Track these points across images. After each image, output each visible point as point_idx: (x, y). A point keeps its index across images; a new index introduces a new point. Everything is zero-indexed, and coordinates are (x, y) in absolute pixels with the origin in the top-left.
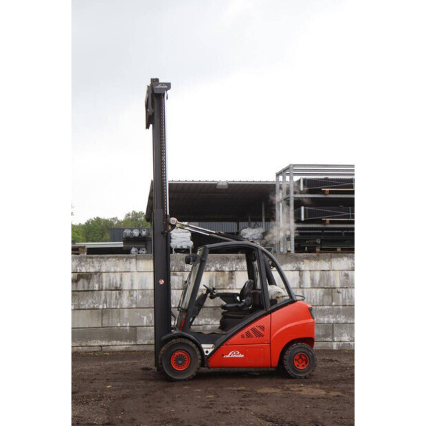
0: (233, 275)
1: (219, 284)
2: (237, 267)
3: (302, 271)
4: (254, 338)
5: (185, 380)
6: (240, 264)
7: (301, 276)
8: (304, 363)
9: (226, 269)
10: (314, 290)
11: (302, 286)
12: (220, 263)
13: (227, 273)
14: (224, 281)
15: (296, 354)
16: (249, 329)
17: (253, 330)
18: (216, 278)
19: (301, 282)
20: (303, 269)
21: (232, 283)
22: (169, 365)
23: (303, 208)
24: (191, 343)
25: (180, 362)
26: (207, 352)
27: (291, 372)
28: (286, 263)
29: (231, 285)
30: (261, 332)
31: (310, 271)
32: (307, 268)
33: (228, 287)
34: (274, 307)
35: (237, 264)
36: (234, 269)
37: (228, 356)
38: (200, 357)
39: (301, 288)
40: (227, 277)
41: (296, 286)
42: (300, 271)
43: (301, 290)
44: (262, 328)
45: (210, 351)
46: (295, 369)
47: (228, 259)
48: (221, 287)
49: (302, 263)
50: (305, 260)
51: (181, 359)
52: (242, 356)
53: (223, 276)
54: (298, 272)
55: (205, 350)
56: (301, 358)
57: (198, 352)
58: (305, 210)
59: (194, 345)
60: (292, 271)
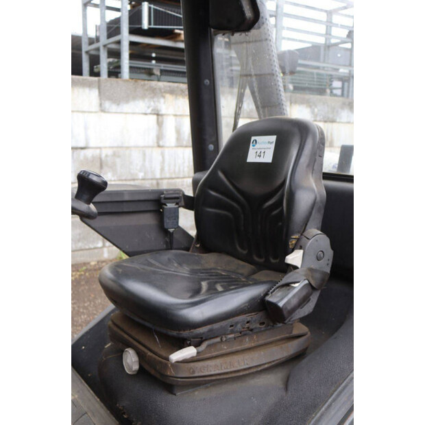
3: (162, 115)
7: (160, 124)
10: (180, 150)
11: (161, 143)
19: (160, 137)
20: (163, 112)
23: (145, 6)
28: (134, 98)
31: (175, 115)
32: (171, 111)
39: (159, 146)
41: (151, 144)
42: (158, 115)
43: (159, 150)
49: (162, 100)
50: (168, 96)
54: (155, 117)
58: (150, 8)
60: (146, 114)
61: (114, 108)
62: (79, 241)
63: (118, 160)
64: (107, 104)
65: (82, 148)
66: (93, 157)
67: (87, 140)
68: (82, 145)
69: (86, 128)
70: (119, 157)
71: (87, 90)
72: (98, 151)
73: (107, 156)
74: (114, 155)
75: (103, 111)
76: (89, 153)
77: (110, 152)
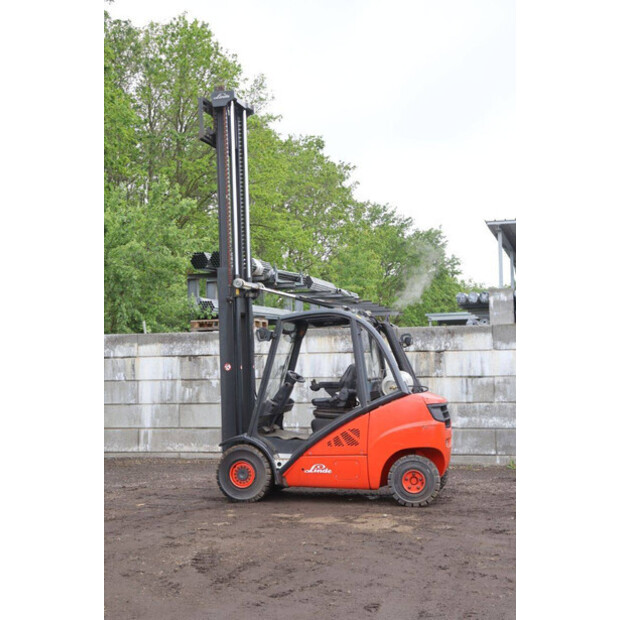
0: (441, 356)
1: (422, 369)
2: (448, 344)
4: (346, 447)
5: (249, 501)
6: (451, 340)
8: (418, 485)
9: (432, 347)
12: (422, 339)
13: (432, 353)
14: (428, 365)
15: (406, 471)
16: (338, 433)
17: (345, 435)
18: (417, 361)
21: (440, 369)
22: (227, 480)
24: (256, 451)
25: (242, 477)
26: (279, 464)
27: (398, 496)
29: (438, 371)
30: (356, 438)
33: (434, 374)
34: (375, 402)
35: (447, 341)
36: (443, 348)
37: (311, 471)
38: (269, 471)
40: (433, 360)
44: (357, 432)
45: (284, 463)
46: (403, 492)
47: (433, 333)
48: (424, 375)
51: (243, 473)
52: (330, 471)
53: (426, 358)
55: (276, 462)
56: (414, 477)
57: (266, 465)
59: (260, 455)
61: (504, 346)
62: (476, 447)
63: (508, 386)
64: (498, 344)
65: (480, 377)
66: (487, 383)
67: (482, 371)
68: (479, 374)
69: (482, 362)
70: (509, 383)
71: (483, 335)
72: (491, 379)
73: (499, 383)
74: (505, 382)
75: (495, 349)
76: (484, 380)
77: (501, 380)
